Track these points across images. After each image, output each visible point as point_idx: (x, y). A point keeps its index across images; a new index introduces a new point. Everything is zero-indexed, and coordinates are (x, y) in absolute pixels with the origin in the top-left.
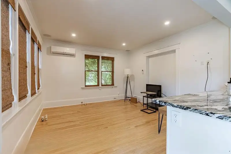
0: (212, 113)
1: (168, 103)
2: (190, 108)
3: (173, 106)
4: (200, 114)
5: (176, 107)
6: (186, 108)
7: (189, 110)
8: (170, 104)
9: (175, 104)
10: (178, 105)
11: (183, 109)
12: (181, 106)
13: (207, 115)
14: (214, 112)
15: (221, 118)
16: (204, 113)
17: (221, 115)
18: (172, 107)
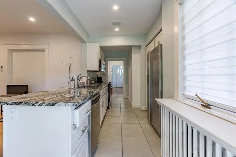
0: (36, 103)
1: (2, 102)
2: (22, 103)
3: (8, 104)
4: (29, 105)
5: (11, 105)
6: (19, 104)
7: (21, 104)
8: (4, 103)
9: (10, 103)
10: (12, 102)
11: (16, 105)
12: (15, 103)
13: (33, 105)
14: (37, 102)
15: (40, 105)
16: (31, 104)
17: (41, 103)
18: (6, 105)
